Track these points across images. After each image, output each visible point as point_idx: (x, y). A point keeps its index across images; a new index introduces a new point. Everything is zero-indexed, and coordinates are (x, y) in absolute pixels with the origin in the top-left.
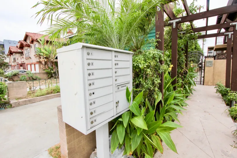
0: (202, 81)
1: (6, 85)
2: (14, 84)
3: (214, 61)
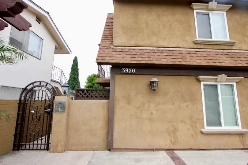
3: (69, 102)
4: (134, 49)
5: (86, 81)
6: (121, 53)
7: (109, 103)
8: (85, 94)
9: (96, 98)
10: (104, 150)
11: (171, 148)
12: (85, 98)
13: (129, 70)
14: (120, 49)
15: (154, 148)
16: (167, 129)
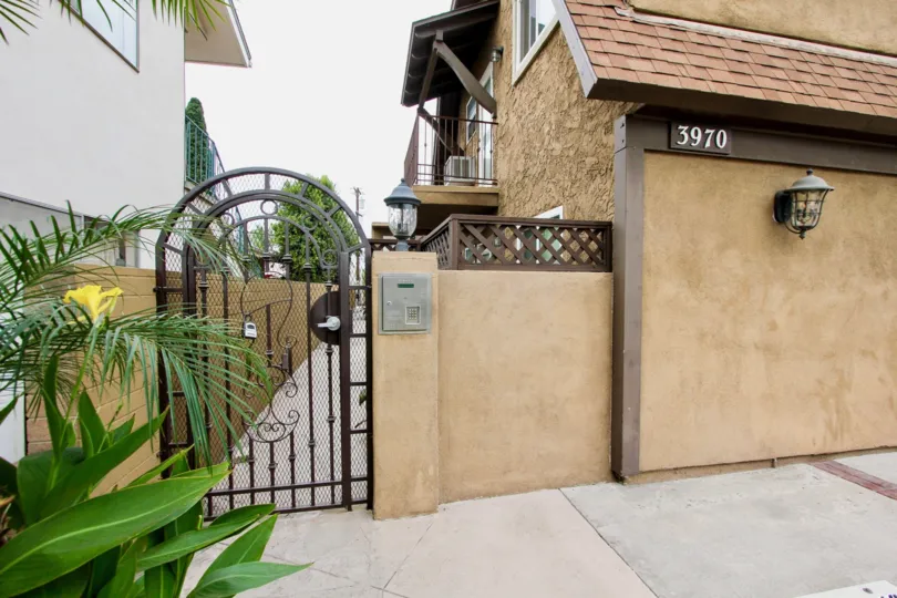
0: (354, 473)
11: (828, 450)
13: (705, 137)
15: (775, 455)
16: (819, 382)
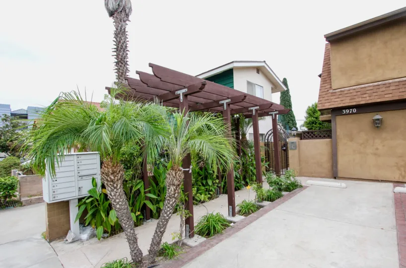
1: (18, 179)
2: (28, 178)
3: (299, 142)
4: (354, 89)
5: (306, 115)
6: (341, 96)
7: (331, 142)
8: (310, 135)
9: (320, 137)
10: (331, 178)
11: (400, 181)
12: (310, 139)
13: (350, 111)
14: (339, 92)
15: (380, 179)
16: (396, 163)
